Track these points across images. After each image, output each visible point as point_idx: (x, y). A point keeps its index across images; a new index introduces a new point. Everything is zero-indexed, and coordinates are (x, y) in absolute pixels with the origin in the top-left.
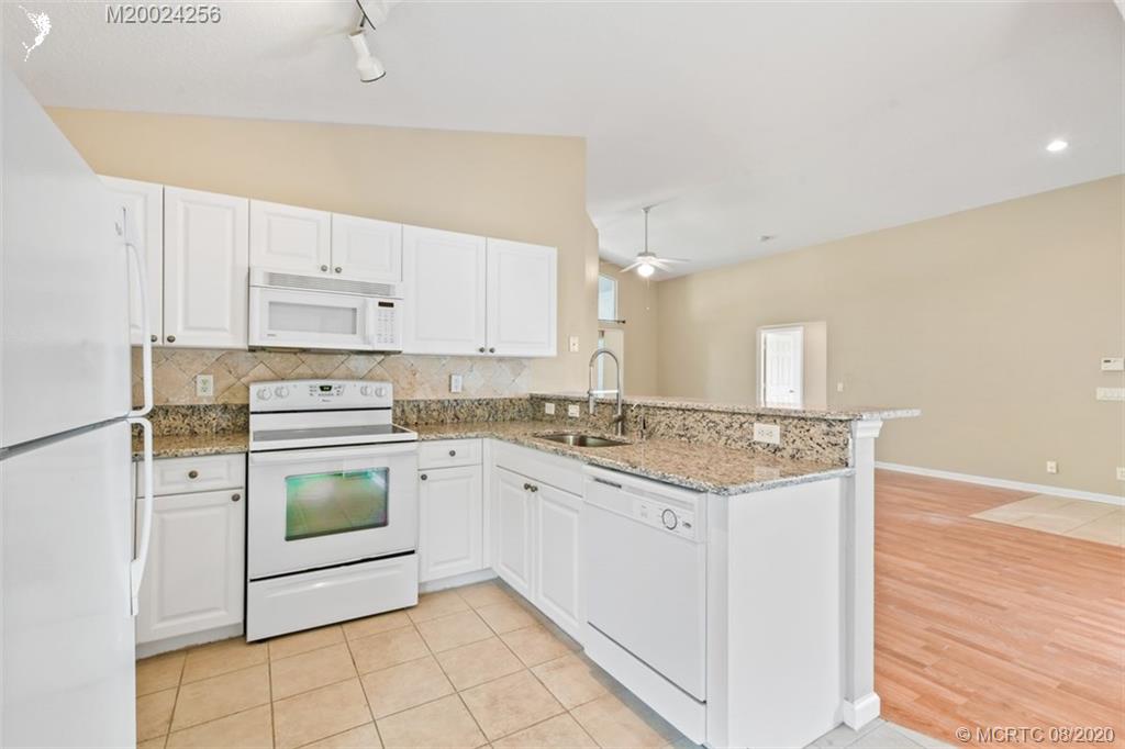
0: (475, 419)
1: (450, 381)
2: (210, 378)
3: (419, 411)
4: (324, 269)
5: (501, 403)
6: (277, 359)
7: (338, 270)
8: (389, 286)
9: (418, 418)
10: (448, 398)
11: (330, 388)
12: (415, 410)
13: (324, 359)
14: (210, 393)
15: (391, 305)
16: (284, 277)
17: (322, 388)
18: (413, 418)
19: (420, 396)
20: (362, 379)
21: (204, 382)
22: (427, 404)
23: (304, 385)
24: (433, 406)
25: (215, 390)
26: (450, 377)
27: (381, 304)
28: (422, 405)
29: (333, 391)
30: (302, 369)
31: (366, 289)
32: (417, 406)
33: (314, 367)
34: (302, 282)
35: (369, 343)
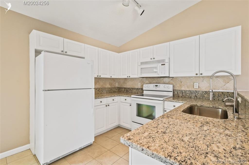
0: (204, 98)
1: (194, 84)
2: (140, 83)
3: (183, 93)
4: (151, 59)
5: (217, 93)
6: (150, 79)
7: (154, 58)
8: (164, 60)
9: (182, 95)
10: (193, 90)
11: (157, 86)
12: (181, 93)
13: (158, 79)
14: (140, 86)
15: (164, 64)
16: (143, 62)
17: (156, 86)
18: (181, 95)
19: (183, 89)
20: (167, 84)
21: (139, 84)
22: (185, 91)
23: (152, 85)
24: (187, 92)
25: (141, 85)
26: (194, 83)
27: (162, 65)
28: (183, 92)
29: (158, 86)
30: (154, 82)
31: (159, 62)
32: (182, 92)
33: (156, 81)
34: (146, 63)
35: (159, 75)
